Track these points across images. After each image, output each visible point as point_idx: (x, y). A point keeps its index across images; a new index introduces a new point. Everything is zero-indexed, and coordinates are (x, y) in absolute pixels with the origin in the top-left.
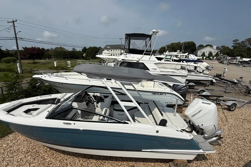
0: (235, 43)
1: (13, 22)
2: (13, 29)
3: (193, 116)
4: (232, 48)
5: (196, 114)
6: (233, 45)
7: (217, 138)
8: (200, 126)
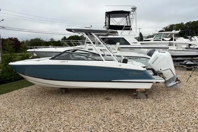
3: (153, 63)
5: (155, 61)
7: (177, 82)
8: (159, 70)
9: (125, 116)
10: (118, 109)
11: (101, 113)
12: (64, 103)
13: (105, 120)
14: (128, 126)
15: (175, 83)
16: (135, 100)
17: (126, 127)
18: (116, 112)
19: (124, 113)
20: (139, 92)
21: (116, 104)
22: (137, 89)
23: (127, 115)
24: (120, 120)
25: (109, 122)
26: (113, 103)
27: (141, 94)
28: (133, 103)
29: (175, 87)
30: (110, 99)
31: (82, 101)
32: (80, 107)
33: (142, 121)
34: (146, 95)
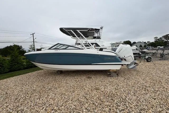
0: (155, 39)
1: (33, 34)
2: (33, 37)
3: (119, 52)
4: (154, 42)
5: (120, 51)
6: (154, 40)
7: (136, 65)
8: (124, 57)
9: (105, 93)
10: (98, 86)
11: (84, 90)
12: (57, 81)
13: (87, 98)
14: (112, 105)
15: (134, 65)
16: (109, 78)
17: (110, 108)
18: (97, 89)
19: (104, 90)
20: (112, 72)
21: (96, 82)
22: (110, 70)
23: (107, 92)
24: (101, 98)
25: (91, 100)
26: (93, 81)
27: (114, 73)
28: (108, 80)
29: (134, 68)
30: (91, 78)
31: (70, 79)
32: (68, 85)
33: (123, 99)
34: (117, 74)
